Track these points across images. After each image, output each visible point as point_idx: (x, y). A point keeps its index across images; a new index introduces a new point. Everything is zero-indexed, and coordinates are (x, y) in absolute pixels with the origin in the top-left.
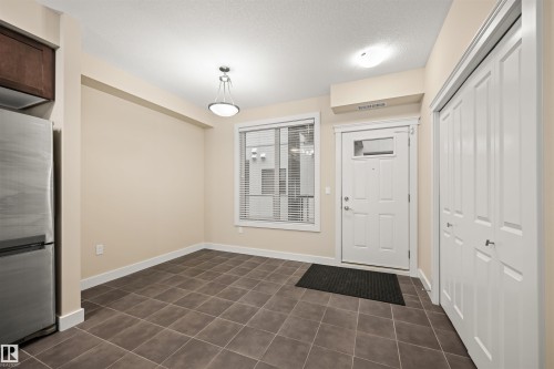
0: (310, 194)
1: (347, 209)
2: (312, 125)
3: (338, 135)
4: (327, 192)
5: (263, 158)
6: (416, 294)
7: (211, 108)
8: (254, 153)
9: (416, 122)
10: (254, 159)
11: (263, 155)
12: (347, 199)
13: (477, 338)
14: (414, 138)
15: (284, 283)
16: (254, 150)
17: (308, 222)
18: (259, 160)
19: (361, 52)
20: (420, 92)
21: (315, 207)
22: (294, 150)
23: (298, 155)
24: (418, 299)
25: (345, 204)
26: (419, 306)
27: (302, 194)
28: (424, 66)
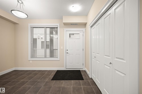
0: (57, 49)
1: (67, 53)
2: (57, 28)
3: (65, 32)
4: (62, 48)
5: (42, 38)
6: (85, 75)
7: (12, 12)
8: (39, 36)
9: (85, 30)
10: (39, 38)
11: (42, 37)
12: (67, 50)
13: (105, 89)
14: (84, 34)
15: (47, 80)
16: (39, 35)
17: (56, 57)
18: (40, 38)
19: (73, 6)
20: (86, 22)
21: (58, 53)
22: (52, 35)
23: (53, 37)
24: (86, 77)
25: (67, 52)
26: (87, 79)
27: (54, 48)
28: (87, 15)
